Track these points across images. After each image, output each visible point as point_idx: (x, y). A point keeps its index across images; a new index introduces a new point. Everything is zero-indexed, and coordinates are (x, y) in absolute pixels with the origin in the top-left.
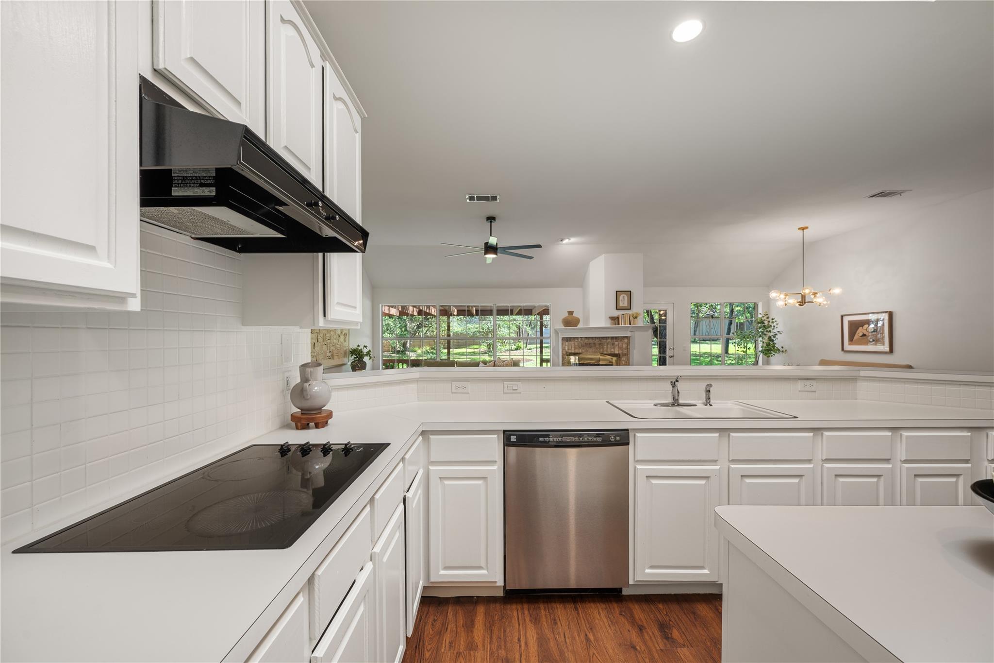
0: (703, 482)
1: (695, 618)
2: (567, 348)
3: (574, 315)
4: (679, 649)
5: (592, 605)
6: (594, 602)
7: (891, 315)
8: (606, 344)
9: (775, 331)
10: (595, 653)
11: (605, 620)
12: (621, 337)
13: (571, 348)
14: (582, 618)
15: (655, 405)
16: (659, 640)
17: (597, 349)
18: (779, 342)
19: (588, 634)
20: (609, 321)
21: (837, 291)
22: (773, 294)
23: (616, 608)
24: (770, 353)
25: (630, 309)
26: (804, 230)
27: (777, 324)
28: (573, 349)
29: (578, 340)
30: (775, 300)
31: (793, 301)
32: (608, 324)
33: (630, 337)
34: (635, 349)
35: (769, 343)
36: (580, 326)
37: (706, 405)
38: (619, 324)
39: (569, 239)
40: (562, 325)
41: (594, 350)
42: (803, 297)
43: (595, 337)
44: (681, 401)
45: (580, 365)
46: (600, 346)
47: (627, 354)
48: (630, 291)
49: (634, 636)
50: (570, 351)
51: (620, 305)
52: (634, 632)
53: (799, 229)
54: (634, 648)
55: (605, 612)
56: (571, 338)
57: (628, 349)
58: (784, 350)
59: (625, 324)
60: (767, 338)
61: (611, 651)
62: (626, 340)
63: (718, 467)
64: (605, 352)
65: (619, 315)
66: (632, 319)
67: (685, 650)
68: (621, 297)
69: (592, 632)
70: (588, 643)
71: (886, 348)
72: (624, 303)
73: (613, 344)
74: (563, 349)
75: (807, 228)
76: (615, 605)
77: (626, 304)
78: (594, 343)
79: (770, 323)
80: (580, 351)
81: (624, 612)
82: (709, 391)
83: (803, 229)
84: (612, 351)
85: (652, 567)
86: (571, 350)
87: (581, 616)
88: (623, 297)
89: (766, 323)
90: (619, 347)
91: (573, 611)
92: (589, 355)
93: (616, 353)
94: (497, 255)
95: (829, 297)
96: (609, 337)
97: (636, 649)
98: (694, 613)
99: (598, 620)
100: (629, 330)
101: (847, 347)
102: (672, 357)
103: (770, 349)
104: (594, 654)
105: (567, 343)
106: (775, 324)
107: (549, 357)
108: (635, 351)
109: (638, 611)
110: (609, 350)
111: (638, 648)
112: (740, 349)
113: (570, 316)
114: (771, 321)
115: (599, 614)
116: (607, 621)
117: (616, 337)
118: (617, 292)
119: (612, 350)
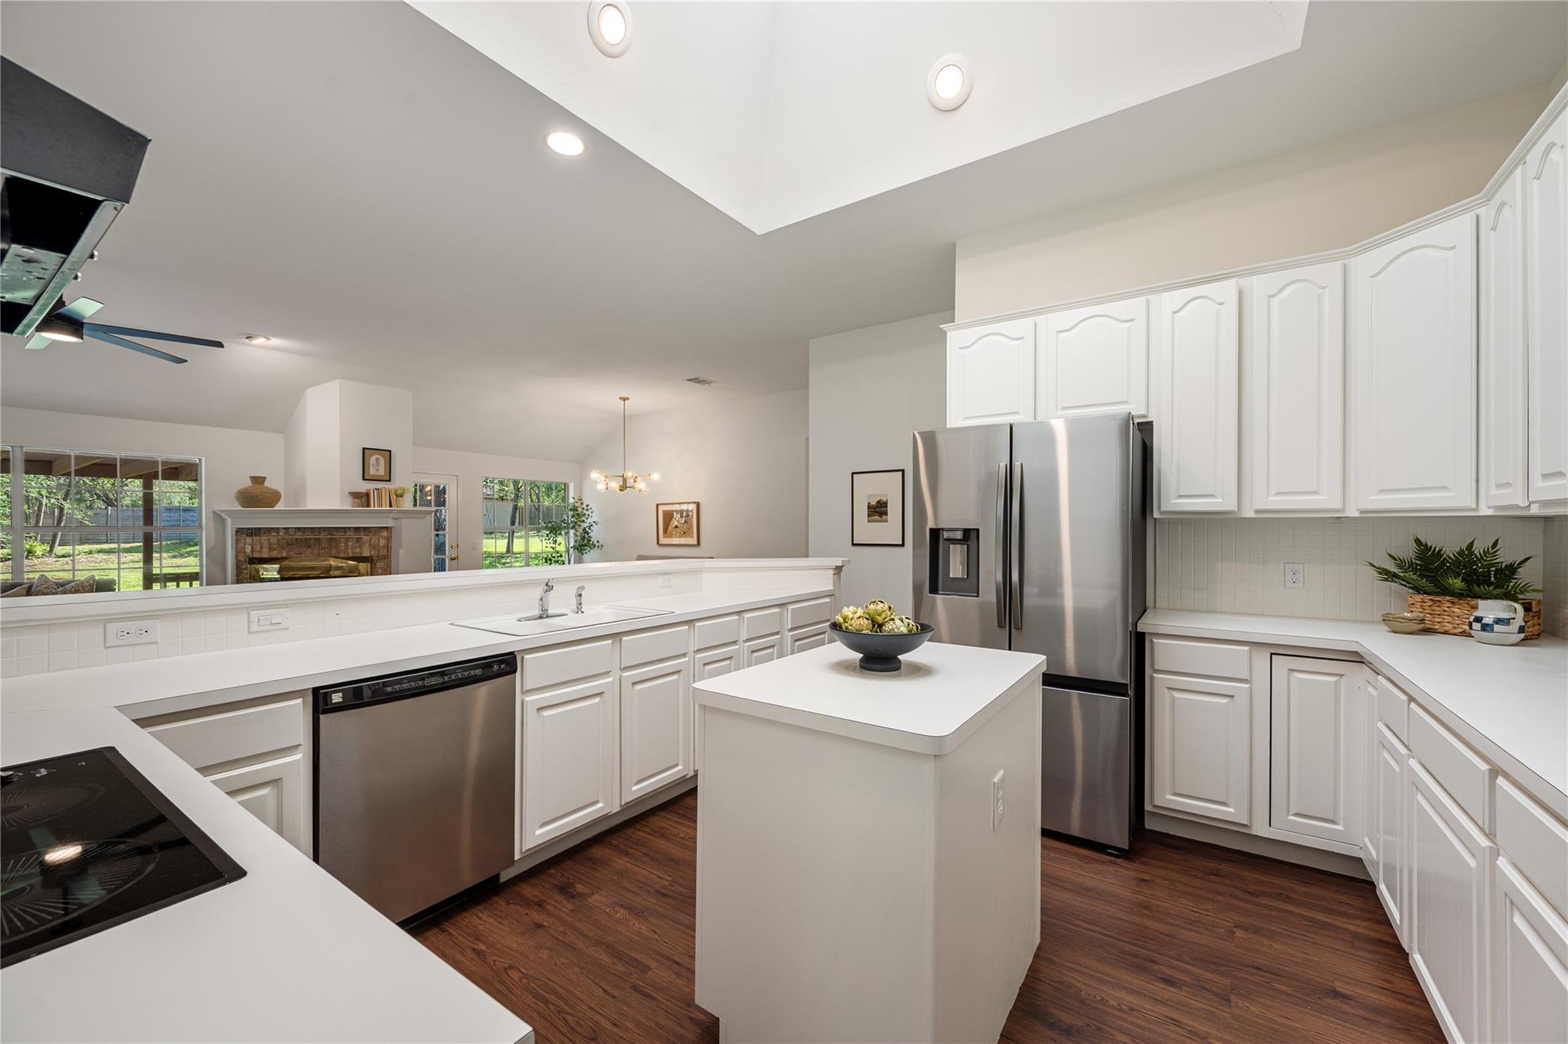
0: (597, 700)
1: (594, 864)
2: (248, 549)
3: (265, 484)
4: (589, 900)
5: (466, 914)
6: (466, 910)
7: (698, 504)
8: (343, 540)
9: (590, 520)
10: (495, 958)
11: (491, 920)
12: (376, 527)
13: (261, 548)
14: (458, 936)
15: (519, 620)
16: (565, 903)
17: (324, 549)
18: (595, 535)
19: (476, 946)
20: (350, 499)
21: (656, 477)
22: (595, 475)
23: (500, 902)
24: (584, 550)
25: (390, 481)
26: (626, 401)
27: (592, 512)
28: (265, 550)
29: (278, 533)
30: (595, 482)
31: (615, 485)
32: (347, 505)
33: (391, 528)
34: (401, 547)
35: (584, 536)
36: (280, 506)
37: (577, 613)
38: (368, 507)
39: (268, 339)
40: (237, 503)
41: (316, 552)
42: (625, 480)
43: (320, 528)
44: (550, 612)
45: (283, 579)
46: (330, 545)
47: (387, 557)
48: (390, 451)
49: (536, 916)
50: (257, 555)
51: (371, 473)
52: (533, 912)
53: (620, 398)
54: (540, 926)
55: (487, 912)
56: (260, 529)
57: (388, 547)
58: (599, 544)
59: (380, 505)
60: (581, 530)
61: (514, 945)
62: (385, 534)
63: (611, 679)
64: (342, 555)
65: (369, 490)
66: (393, 497)
67: (596, 897)
68: (373, 460)
69: (481, 941)
70: (481, 957)
71: (694, 541)
72: (377, 470)
73: (358, 540)
74: (238, 552)
75: (628, 399)
76: (497, 899)
77: (382, 472)
78: (318, 540)
79: (585, 512)
80: (284, 554)
81: (511, 899)
82: (580, 595)
83: (624, 399)
84: (356, 553)
85: (544, 825)
86: (260, 552)
87: (456, 934)
88: (377, 459)
89: (580, 510)
90: (370, 545)
91: (440, 936)
92: (307, 561)
93: (365, 555)
94: (82, 339)
95: (649, 482)
96: (349, 528)
97: (545, 926)
98: (590, 859)
99: (481, 924)
100: (392, 515)
101: (663, 541)
102: (455, 559)
103: (584, 545)
104: (494, 961)
105: (249, 540)
106: (589, 512)
107: (197, 570)
108: (401, 552)
109: (528, 890)
110: (350, 551)
111: (545, 924)
112: (548, 545)
113: (256, 486)
114: (585, 508)
115: (480, 918)
116: (495, 919)
117: (365, 528)
118: (364, 449)
119: (357, 550)
